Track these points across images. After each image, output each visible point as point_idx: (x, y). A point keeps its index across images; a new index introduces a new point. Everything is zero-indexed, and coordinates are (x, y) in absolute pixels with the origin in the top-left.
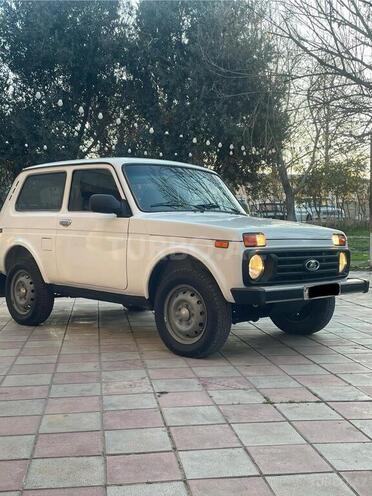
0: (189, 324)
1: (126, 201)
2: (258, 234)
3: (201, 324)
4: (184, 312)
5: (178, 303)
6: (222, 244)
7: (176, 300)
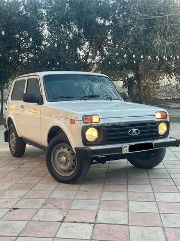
0: (66, 165)
1: (42, 96)
2: (93, 115)
3: (73, 167)
4: (64, 158)
5: (60, 154)
6: (72, 122)
7: (58, 152)
